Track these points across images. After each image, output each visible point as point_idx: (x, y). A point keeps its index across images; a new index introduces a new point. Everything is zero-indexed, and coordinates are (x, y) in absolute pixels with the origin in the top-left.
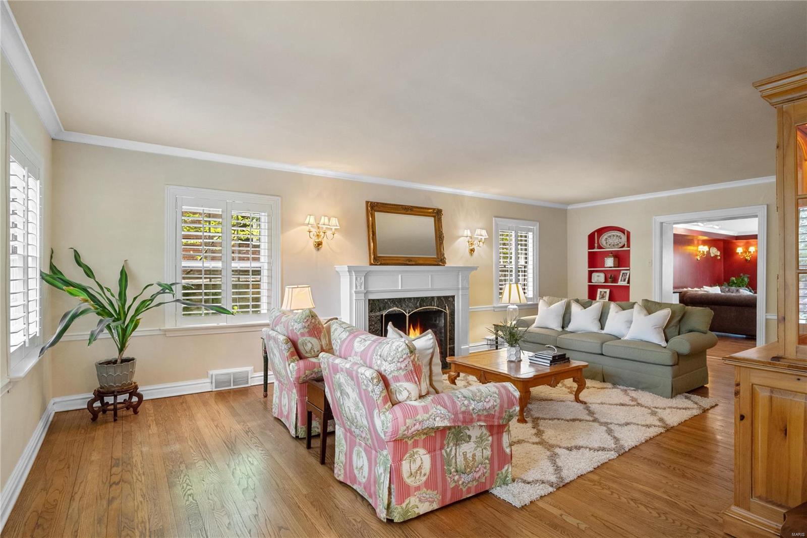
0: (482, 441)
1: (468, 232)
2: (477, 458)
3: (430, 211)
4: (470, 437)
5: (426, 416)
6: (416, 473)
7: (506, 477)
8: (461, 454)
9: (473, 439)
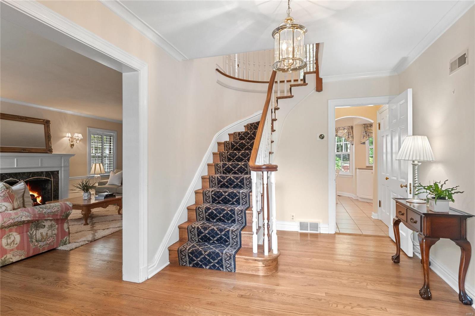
0: (52, 227)
1: (69, 135)
2: (49, 235)
3: (41, 121)
4: (44, 226)
5: (16, 216)
6: (11, 243)
7: (66, 241)
8: (39, 233)
9: (47, 226)
